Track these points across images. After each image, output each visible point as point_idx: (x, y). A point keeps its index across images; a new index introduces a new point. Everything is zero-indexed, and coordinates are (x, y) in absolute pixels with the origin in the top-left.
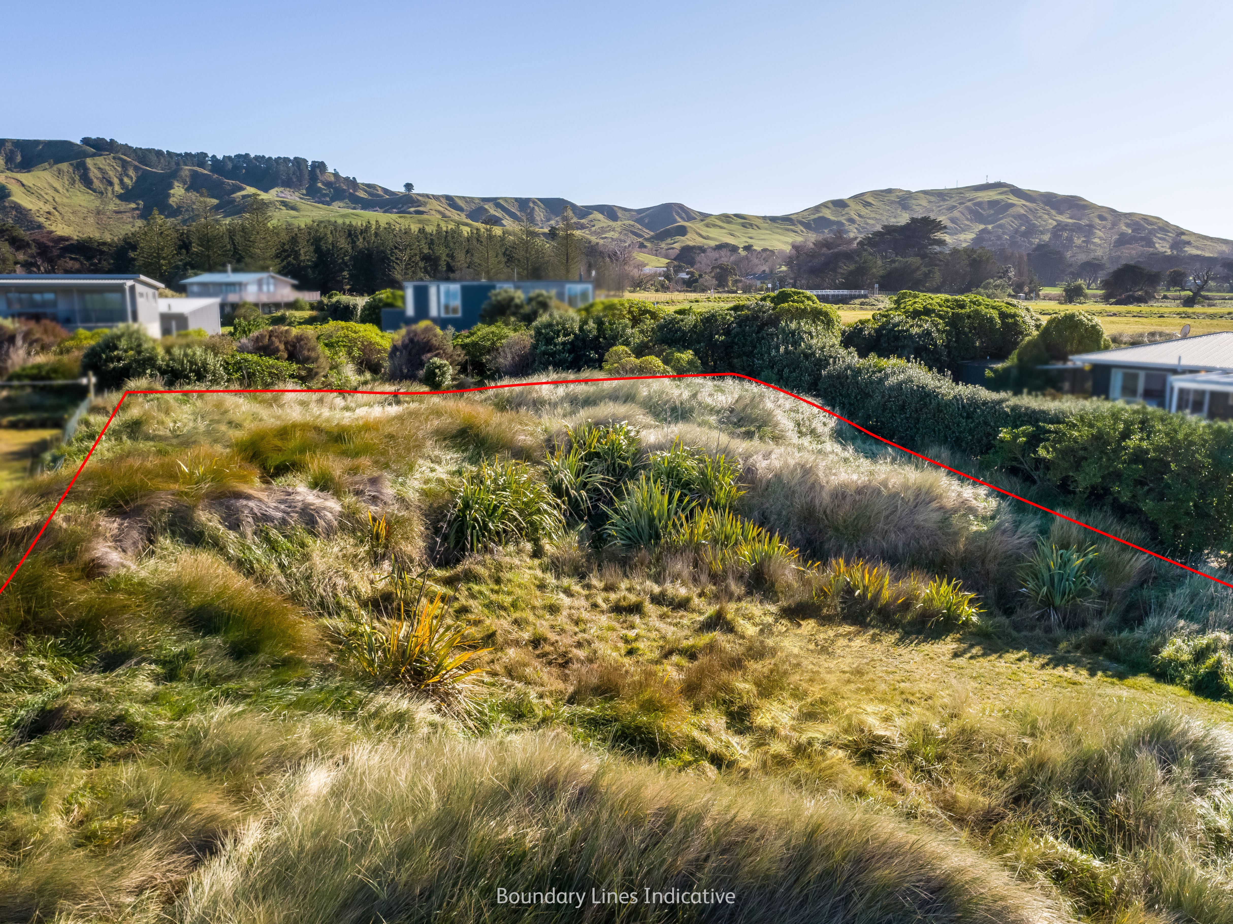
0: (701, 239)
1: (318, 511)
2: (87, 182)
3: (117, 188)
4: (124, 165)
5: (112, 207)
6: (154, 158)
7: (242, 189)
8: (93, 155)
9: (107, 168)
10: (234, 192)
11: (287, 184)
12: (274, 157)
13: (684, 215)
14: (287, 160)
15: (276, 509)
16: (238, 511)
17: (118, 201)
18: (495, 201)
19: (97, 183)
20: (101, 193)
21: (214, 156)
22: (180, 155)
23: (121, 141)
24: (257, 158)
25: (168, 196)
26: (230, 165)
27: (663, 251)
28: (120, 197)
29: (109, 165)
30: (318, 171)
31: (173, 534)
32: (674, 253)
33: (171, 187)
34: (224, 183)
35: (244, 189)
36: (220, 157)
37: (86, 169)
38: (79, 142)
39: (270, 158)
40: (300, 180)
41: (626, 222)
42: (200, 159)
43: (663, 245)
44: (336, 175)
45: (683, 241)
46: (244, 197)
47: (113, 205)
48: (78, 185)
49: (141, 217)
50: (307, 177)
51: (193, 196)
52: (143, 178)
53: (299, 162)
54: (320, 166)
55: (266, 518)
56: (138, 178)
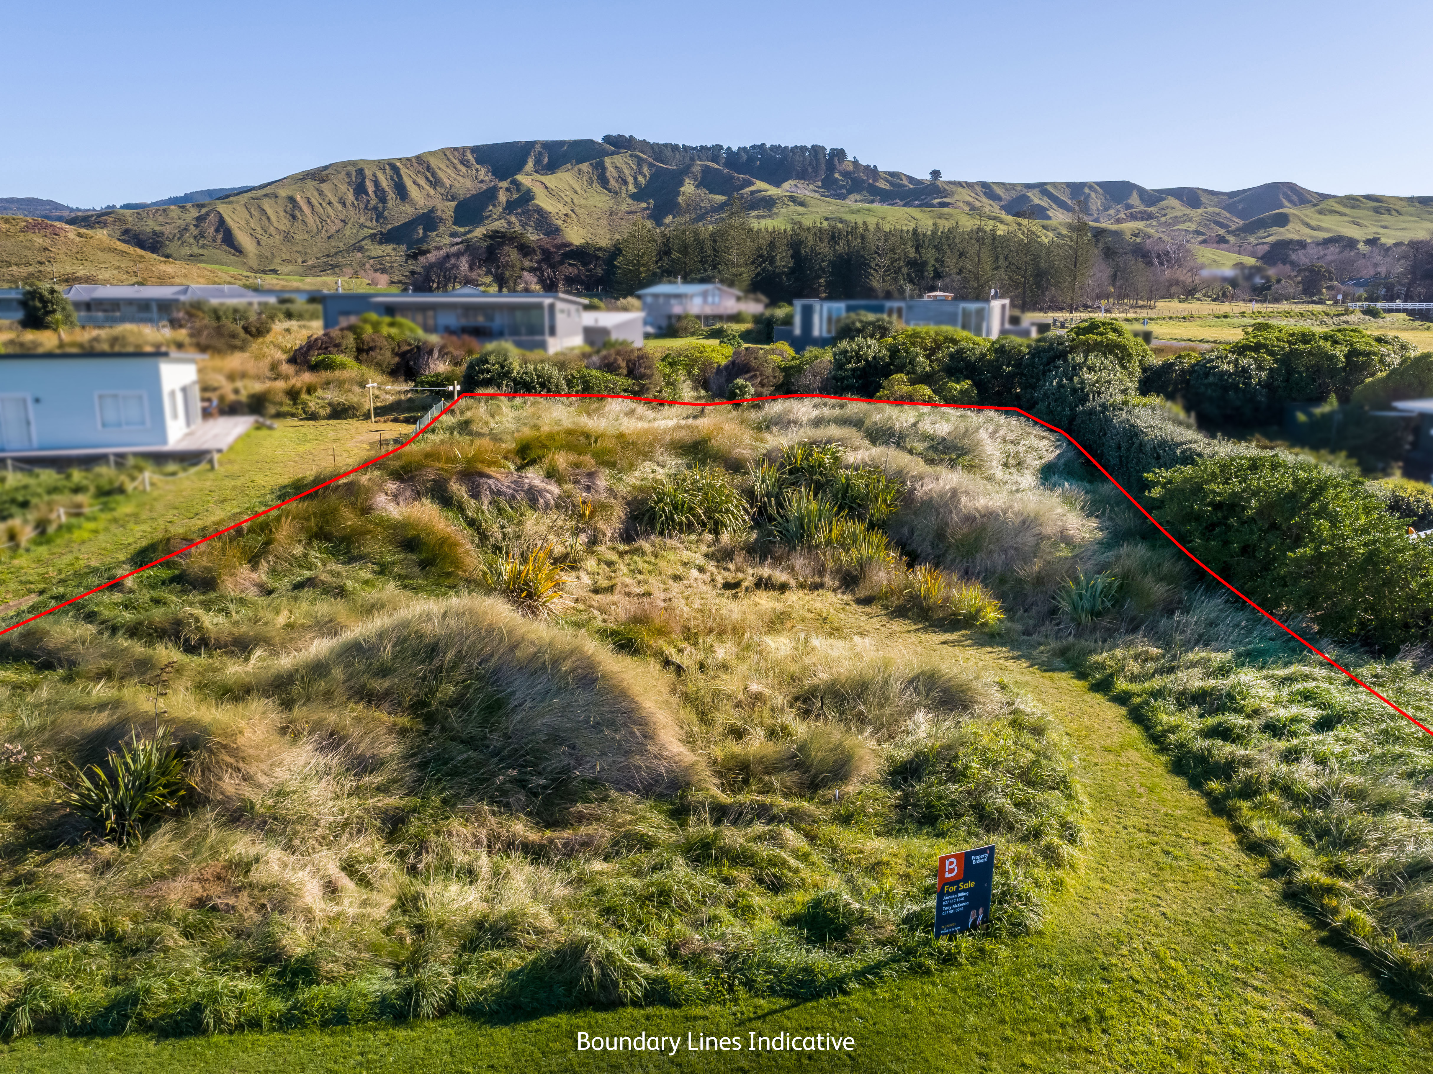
0: (1307, 231)
1: (540, 492)
2: (604, 181)
3: (631, 188)
4: (640, 162)
5: (624, 207)
6: (669, 153)
7: (752, 184)
8: (613, 153)
9: (624, 166)
10: (743, 187)
11: (802, 176)
12: (790, 145)
13: (1295, 198)
14: (803, 148)
15: (509, 487)
16: (479, 485)
17: (630, 201)
18: (1042, 188)
19: (613, 183)
20: (616, 193)
21: (729, 148)
22: (695, 149)
23: (639, 137)
24: (773, 147)
25: (678, 194)
26: (744, 157)
27: (1250, 247)
28: (634, 197)
29: (626, 163)
30: (836, 160)
31: (433, 496)
32: (1262, 249)
33: (682, 184)
34: (733, 177)
35: (753, 184)
36: (735, 149)
37: (604, 168)
38: (600, 141)
39: (786, 147)
40: (816, 171)
41: (1210, 210)
42: (713, 152)
43: (1252, 239)
44: (856, 163)
45: (1281, 234)
46: (753, 192)
47: (626, 204)
48: (596, 185)
49: (651, 217)
50: (823, 167)
51: (703, 192)
52: (657, 175)
53: (817, 150)
54: (839, 154)
55: (499, 493)
56: (651, 176)
